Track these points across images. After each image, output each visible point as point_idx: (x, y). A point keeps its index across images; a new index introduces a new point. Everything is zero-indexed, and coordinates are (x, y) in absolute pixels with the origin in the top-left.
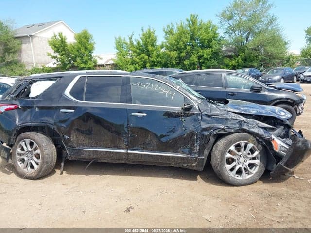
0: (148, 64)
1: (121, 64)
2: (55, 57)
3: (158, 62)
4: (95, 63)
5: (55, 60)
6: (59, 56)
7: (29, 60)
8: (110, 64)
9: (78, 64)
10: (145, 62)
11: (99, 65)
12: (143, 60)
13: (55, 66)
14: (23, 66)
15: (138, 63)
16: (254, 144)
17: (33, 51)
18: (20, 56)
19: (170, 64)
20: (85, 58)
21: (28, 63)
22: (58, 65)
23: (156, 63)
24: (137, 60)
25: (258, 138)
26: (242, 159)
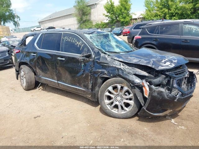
0: (167, 16)
1: (147, 17)
2: (107, 16)
3: (176, 14)
4: (131, 18)
5: (107, 18)
6: (109, 15)
7: (95, 19)
8: (141, 18)
9: (120, 19)
10: (165, 14)
11: (134, 19)
12: (164, 12)
13: (107, 21)
14: (91, 23)
15: (160, 15)
16: (128, 87)
17: (96, 13)
18: (90, 17)
19: (186, 14)
20: (124, 15)
21: (94, 21)
22: (109, 20)
23: (174, 14)
24: (159, 13)
25: (131, 84)
26: (119, 98)
